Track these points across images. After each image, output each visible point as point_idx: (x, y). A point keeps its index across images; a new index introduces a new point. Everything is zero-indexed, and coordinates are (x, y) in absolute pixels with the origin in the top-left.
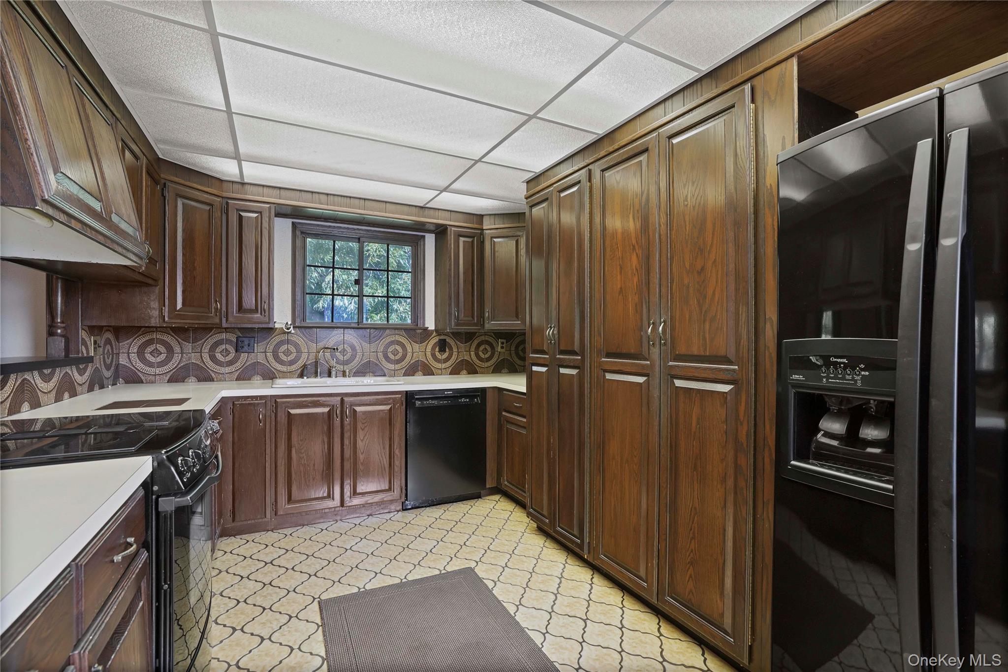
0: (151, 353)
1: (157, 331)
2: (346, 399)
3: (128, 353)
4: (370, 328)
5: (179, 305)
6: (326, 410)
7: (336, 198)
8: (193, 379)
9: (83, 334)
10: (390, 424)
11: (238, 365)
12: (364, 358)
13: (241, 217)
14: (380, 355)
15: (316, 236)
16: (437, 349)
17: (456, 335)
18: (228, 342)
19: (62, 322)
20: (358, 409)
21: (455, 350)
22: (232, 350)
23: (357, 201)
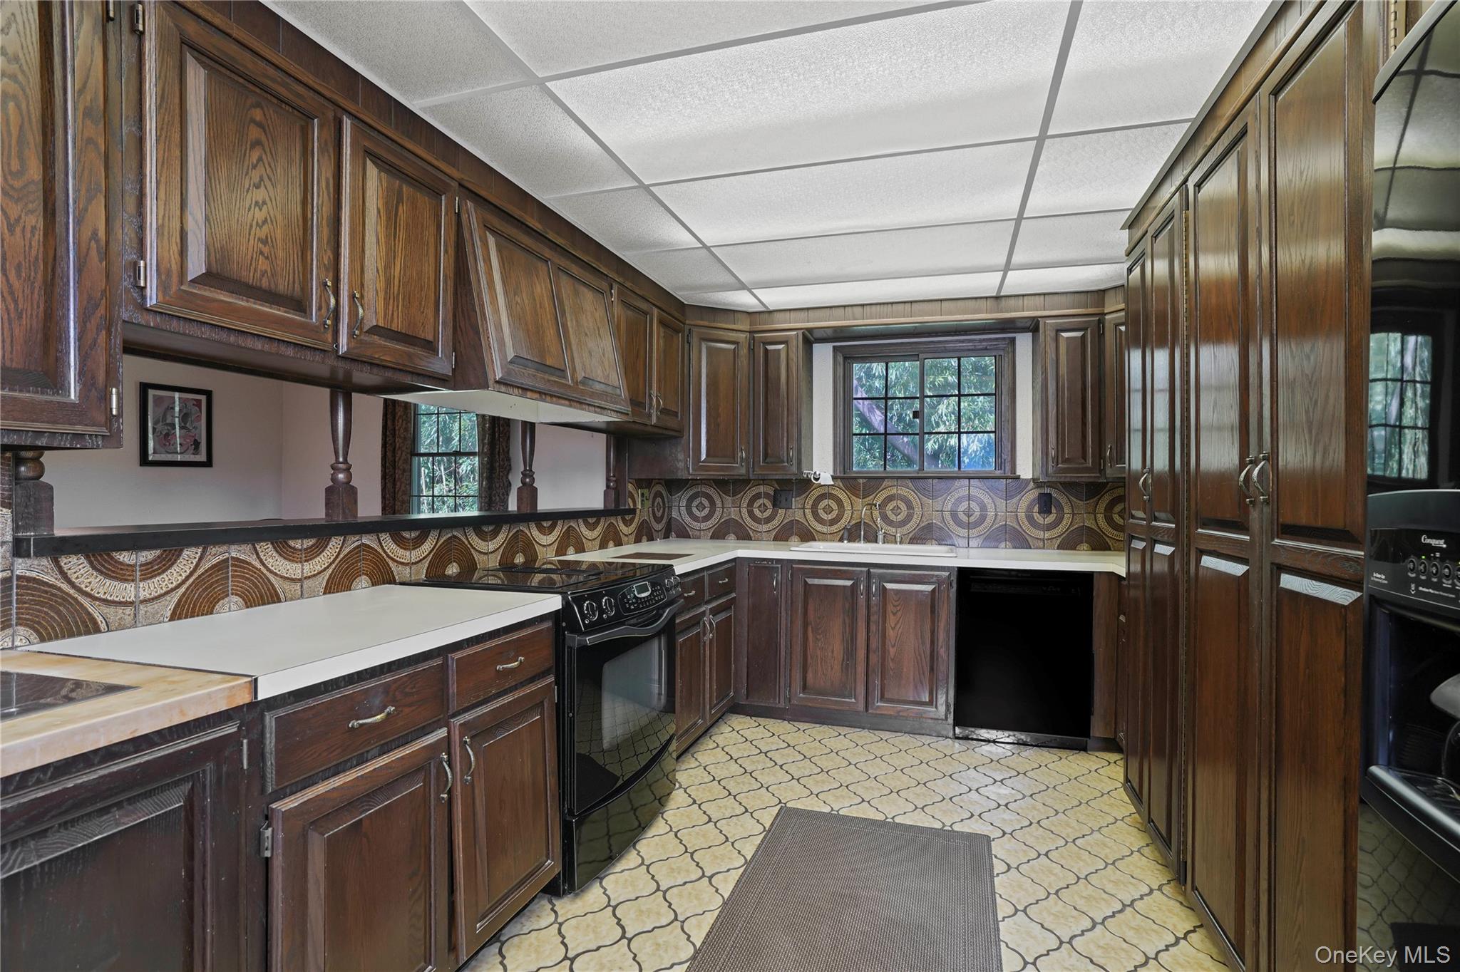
0: (697, 507)
1: (702, 484)
2: (876, 572)
3: (679, 507)
4: (933, 478)
5: (703, 457)
6: (848, 583)
7: (874, 307)
8: (732, 536)
9: (630, 487)
10: (933, 612)
11: (776, 522)
12: (924, 519)
13: (766, 351)
14: (947, 515)
15: (863, 359)
16: (1036, 509)
17: (1068, 487)
18: (767, 495)
19: (614, 476)
20: (889, 586)
21: (1067, 510)
22: (769, 505)
23: (901, 306)
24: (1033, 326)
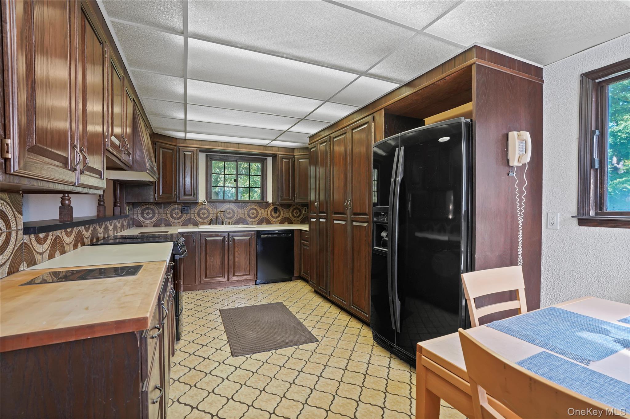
0: (146, 214)
1: (148, 204)
2: (230, 234)
3: (137, 214)
4: (241, 202)
5: (161, 193)
6: (221, 238)
7: (226, 144)
8: (163, 225)
9: (125, 205)
10: (250, 245)
11: (182, 219)
12: (238, 216)
13: (185, 154)
14: (246, 214)
15: (216, 160)
16: (273, 212)
17: (282, 205)
18: (178, 209)
19: (119, 201)
20: (236, 238)
21: (282, 212)
22: (180, 212)
23: (235, 145)
24: (274, 156)
